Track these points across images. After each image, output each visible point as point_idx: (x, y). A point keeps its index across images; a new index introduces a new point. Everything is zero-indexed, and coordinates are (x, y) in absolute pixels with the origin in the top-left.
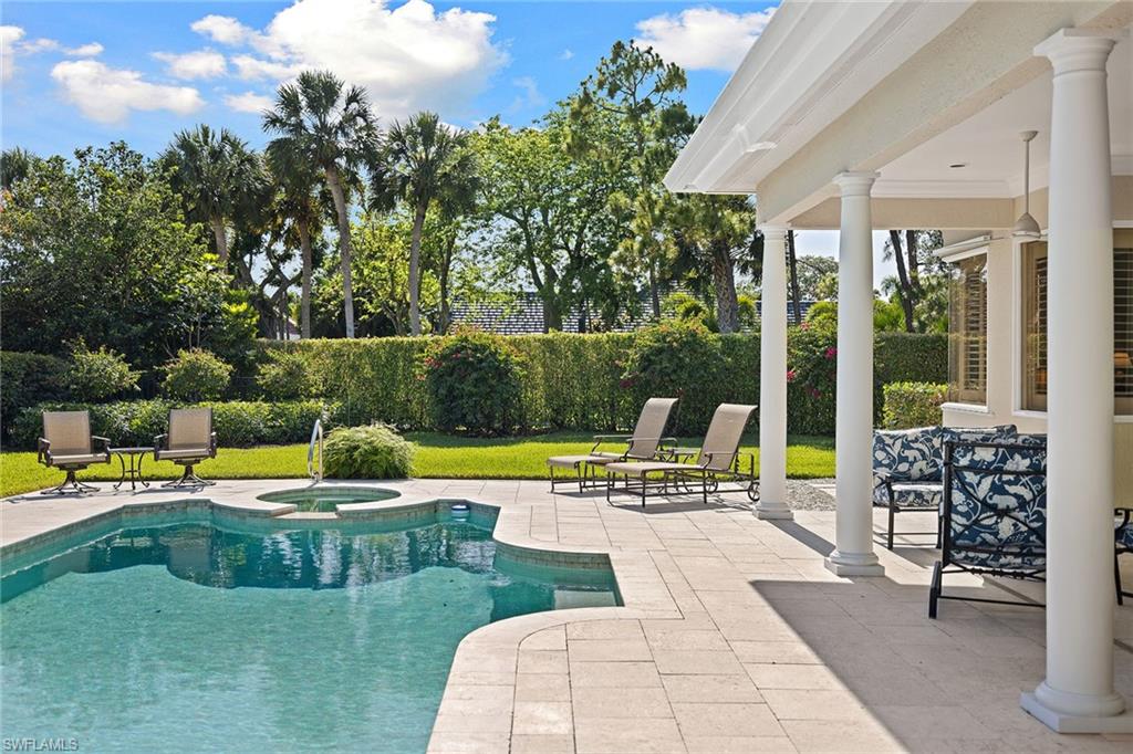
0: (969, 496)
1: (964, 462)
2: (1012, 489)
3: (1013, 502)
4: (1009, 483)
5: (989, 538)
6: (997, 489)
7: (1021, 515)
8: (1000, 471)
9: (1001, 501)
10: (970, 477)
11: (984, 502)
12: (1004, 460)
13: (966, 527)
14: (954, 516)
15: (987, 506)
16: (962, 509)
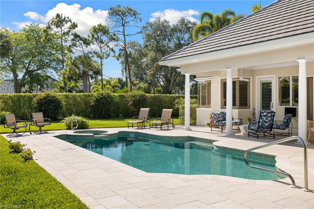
0: (262, 120)
1: (262, 115)
2: (268, 119)
3: (268, 120)
4: (268, 118)
5: (264, 126)
6: (266, 119)
7: (269, 122)
8: (267, 116)
9: (267, 121)
10: (263, 117)
11: (264, 121)
12: (267, 115)
13: (261, 125)
14: (260, 123)
15: (265, 121)
16: (261, 122)
